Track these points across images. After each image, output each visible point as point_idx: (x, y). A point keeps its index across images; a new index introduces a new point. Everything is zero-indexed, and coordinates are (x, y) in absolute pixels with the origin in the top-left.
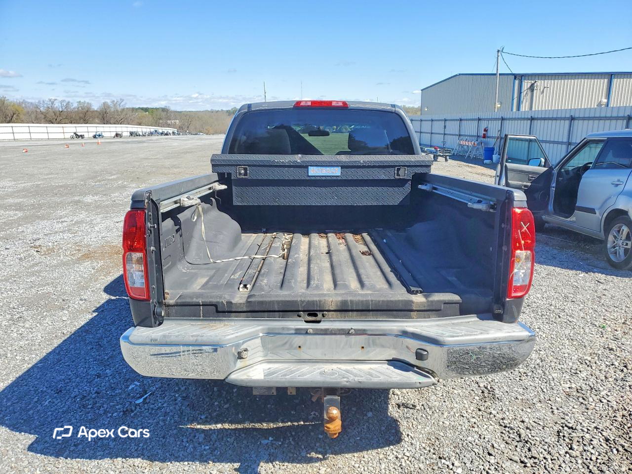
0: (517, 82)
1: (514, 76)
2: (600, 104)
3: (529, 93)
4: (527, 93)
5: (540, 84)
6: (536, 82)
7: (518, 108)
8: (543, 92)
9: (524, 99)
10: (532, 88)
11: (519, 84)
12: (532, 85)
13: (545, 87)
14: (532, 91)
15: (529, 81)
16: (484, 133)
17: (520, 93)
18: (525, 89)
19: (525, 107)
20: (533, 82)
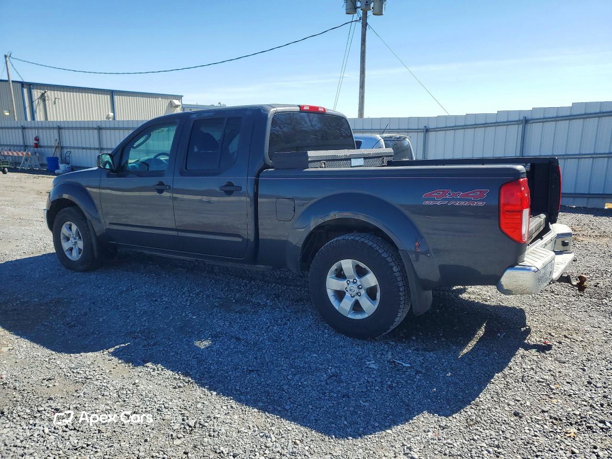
0: (25, 90)
1: (20, 84)
2: (108, 117)
3: (41, 102)
4: (38, 103)
5: (50, 94)
6: (46, 92)
7: (33, 118)
8: (55, 103)
9: (36, 108)
10: (43, 97)
11: (28, 92)
12: (43, 95)
13: (56, 98)
14: (44, 100)
15: (38, 91)
16: (35, 142)
17: (31, 102)
18: (36, 98)
19: (40, 117)
20: (43, 92)
